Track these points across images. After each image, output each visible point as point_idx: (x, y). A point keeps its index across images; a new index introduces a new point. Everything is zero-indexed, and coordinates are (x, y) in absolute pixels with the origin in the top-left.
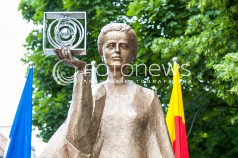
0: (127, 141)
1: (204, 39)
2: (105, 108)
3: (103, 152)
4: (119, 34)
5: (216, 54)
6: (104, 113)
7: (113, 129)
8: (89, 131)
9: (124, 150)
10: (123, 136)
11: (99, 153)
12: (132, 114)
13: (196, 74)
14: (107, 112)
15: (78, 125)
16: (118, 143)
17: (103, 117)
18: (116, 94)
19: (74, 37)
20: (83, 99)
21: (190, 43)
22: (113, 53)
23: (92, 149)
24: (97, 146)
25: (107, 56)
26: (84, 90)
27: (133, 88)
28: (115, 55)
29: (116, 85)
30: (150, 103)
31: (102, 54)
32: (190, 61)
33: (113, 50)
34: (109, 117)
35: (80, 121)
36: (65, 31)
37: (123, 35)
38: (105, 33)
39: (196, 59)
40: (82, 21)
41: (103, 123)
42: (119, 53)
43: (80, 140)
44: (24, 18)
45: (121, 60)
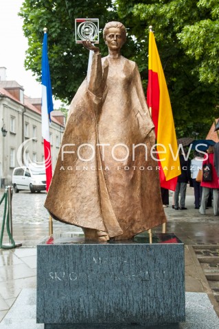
0: (120, 91)
1: (173, 8)
2: (109, 73)
3: (108, 97)
4: (116, 30)
5: (182, 20)
7: (113, 84)
11: (106, 97)
14: (110, 75)
15: (95, 82)
16: (116, 92)
17: (108, 77)
18: (114, 64)
20: (98, 68)
22: (113, 40)
23: (102, 95)
24: (105, 93)
25: (109, 42)
26: (98, 64)
28: (114, 42)
30: (133, 70)
32: (162, 23)
35: (96, 80)
36: (87, 30)
37: (118, 30)
38: (108, 28)
39: (167, 23)
40: (96, 23)
41: (108, 81)
42: (116, 40)
43: (96, 90)
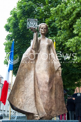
4: (44, 26)
6: (40, 43)
8: (37, 47)
9: (45, 51)
10: (45, 49)
12: (47, 44)
13: (60, 48)
19: (34, 25)
21: (58, 38)
23: (38, 51)
25: (41, 31)
27: (47, 39)
28: (43, 30)
29: (43, 38)
30: (51, 42)
31: (39, 31)
33: (43, 29)
34: (42, 44)
35: (35, 44)
37: (45, 26)
42: (44, 30)
43: (35, 48)
44: (6, 30)
45: (44, 32)
